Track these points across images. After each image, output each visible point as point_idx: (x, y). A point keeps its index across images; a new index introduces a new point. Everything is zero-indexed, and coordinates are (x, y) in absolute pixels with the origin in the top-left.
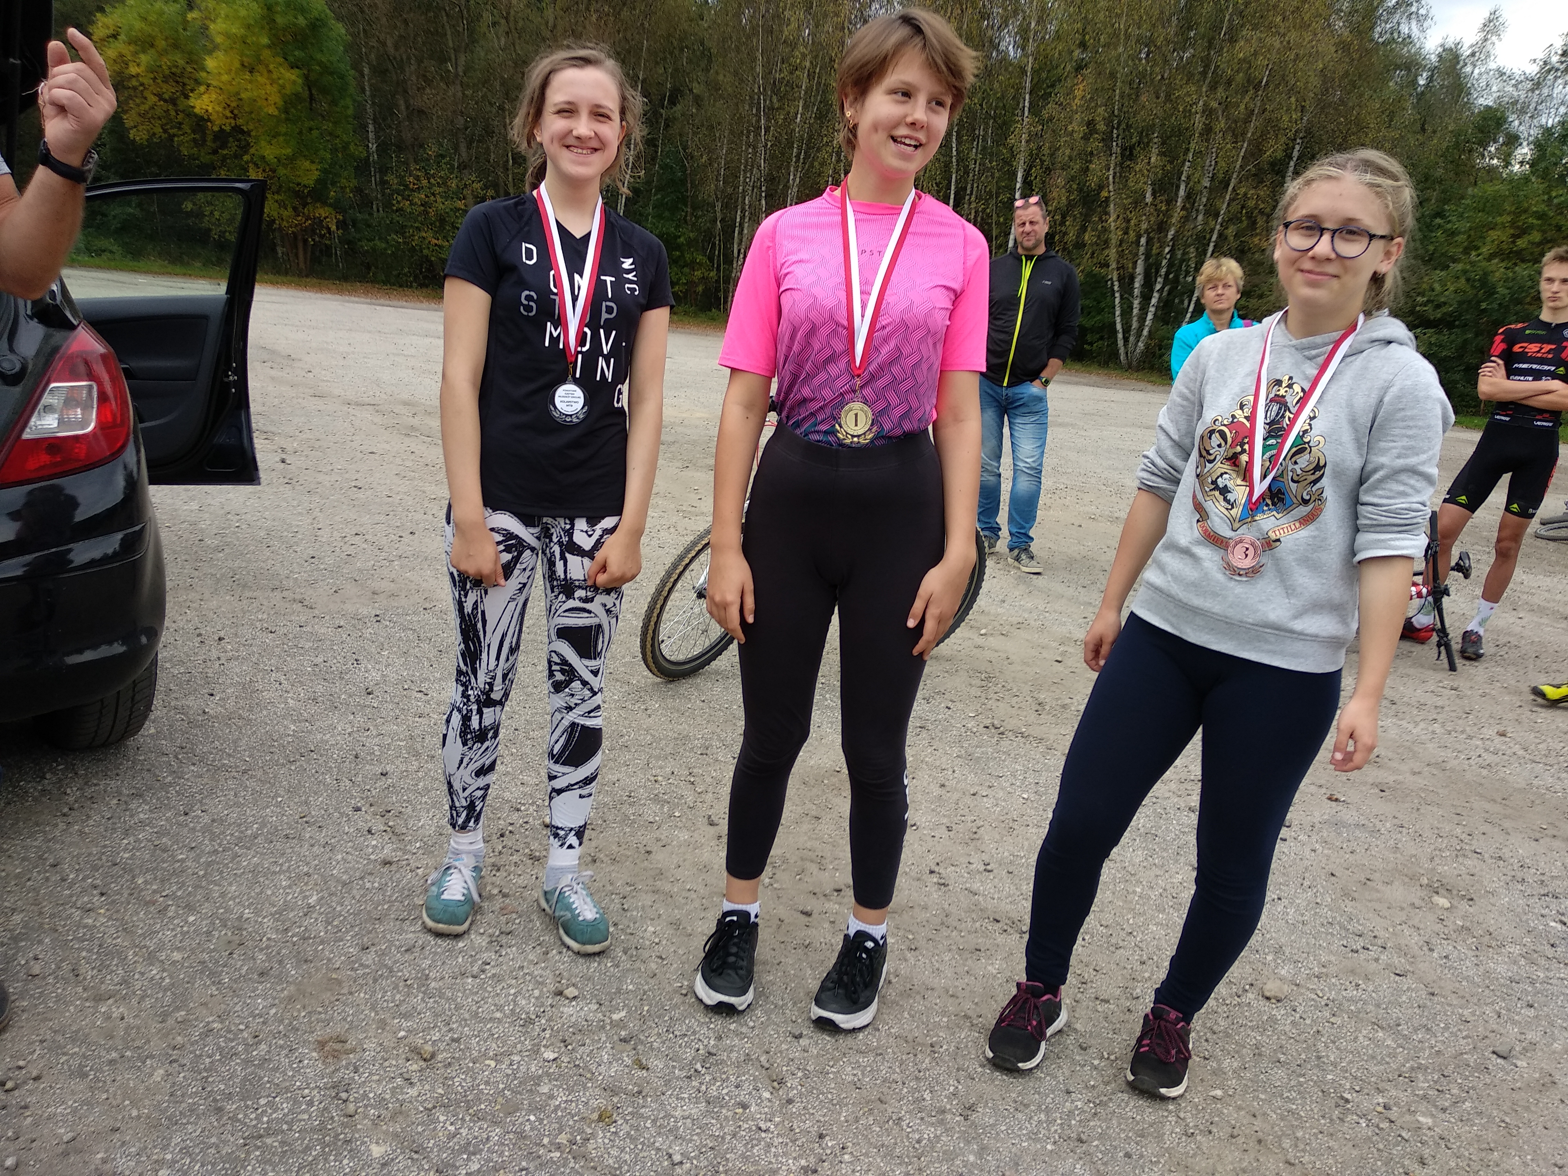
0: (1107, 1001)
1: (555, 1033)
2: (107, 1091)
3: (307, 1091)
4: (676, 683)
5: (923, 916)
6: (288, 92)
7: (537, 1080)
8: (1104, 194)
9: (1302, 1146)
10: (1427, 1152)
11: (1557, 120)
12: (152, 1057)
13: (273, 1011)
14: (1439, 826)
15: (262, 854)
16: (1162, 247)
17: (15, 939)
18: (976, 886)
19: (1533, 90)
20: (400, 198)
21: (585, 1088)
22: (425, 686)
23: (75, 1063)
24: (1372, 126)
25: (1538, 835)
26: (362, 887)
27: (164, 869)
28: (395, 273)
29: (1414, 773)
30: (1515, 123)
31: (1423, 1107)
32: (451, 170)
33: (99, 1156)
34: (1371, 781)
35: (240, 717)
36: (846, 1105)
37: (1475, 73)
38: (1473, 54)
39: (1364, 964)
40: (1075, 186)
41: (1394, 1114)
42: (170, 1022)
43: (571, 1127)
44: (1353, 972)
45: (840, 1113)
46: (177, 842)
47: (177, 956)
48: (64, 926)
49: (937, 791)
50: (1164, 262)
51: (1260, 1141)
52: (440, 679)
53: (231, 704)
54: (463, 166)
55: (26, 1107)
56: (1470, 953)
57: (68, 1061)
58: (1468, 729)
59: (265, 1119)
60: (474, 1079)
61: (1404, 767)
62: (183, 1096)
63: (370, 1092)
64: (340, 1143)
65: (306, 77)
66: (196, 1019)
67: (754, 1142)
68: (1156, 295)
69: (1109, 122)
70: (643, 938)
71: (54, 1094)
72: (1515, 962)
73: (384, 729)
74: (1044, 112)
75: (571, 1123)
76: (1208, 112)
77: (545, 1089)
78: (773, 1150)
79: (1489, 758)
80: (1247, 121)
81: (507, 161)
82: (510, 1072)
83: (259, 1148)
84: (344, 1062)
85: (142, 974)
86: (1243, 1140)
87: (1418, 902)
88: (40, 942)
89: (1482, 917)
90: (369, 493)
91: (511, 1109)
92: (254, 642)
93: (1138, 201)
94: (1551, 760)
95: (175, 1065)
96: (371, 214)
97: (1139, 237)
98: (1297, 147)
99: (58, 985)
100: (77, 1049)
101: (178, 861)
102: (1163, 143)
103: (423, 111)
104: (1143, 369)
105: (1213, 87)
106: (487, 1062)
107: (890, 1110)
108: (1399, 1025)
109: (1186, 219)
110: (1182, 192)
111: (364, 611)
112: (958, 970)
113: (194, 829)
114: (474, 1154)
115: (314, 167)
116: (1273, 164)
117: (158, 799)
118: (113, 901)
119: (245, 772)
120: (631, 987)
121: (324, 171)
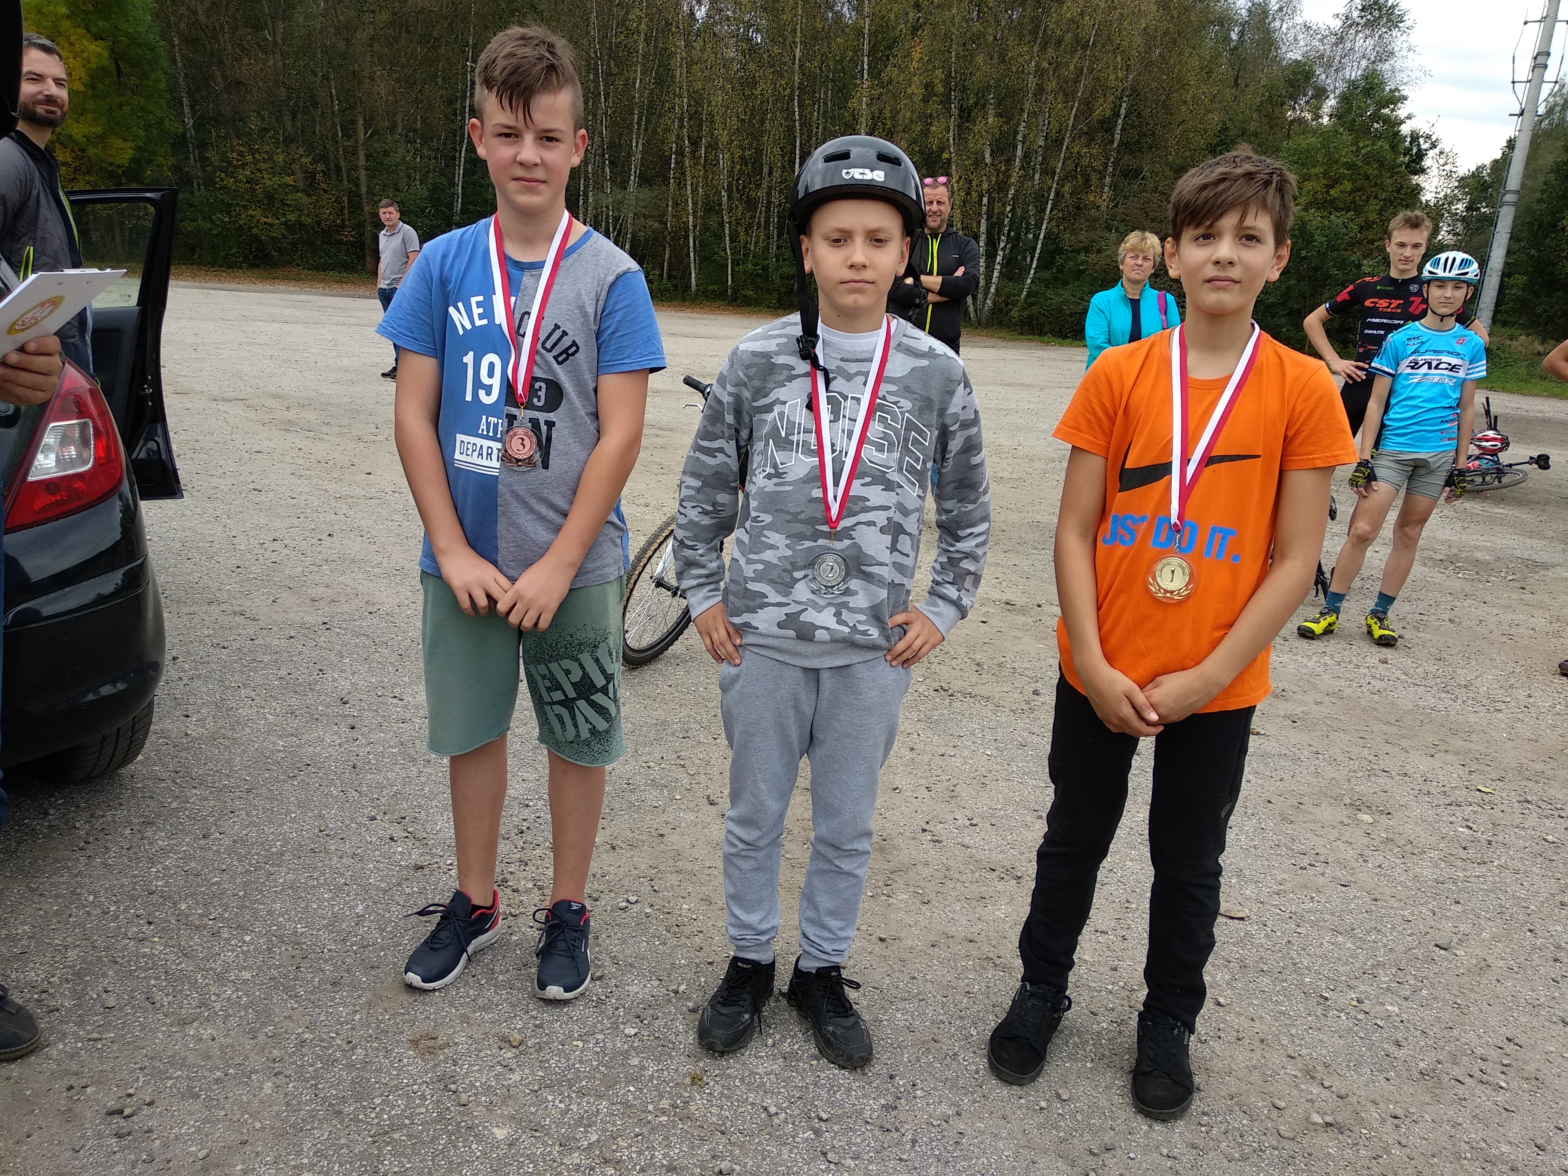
0: (1106, 933)
1: (628, 1011)
2: (223, 1108)
3: (416, 1087)
4: (639, 670)
5: (927, 872)
6: (94, 66)
7: (626, 1054)
8: (945, 156)
9: (1297, 1042)
10: (1400, 1036)
11: (1359, 73)
12: (256, 1072)
13: (358, 1017)
14: (1349, 750)
15: (294, 870)
16: (1004, 206)
17: (79, 975)
18: (967, 840)
19: (1336, 44)
20: (223, 175)
21: (671, 1057)
22: (397, 691)
23: (183, 1085)
24: (1192, 83)
25: (1432, 752)
26: (403, 892)
27: (204, 893)
28: (222, 254)
29: (1317, 703)
30: (1322, 76)
31: (1388, 997)
32: (277, 145)
33: (239, 1168)
34: (1282, 714)
35: (224, 737)
36: (906, 1047)
37: (1284, 28)
38: (1281, 9)
39: (1313, 879)
40: (917, 149)
41: (1366, 1006)
42: (261, 1037)
43: (670, 1093)
44: (1305, 886)
45: (902, 1055)
46: (205, 865)
47: (246, 975)
48: (123, 957)
49: (909, 755)
50: (1006, 221)
51: (1262, 1041)
52: (411, 683)
53: (210, 723)
54: (289, 140)
55: (150, 1131)
56: (1398, 861)
57: (174, 1084)
58: (1354, 659)
59: (385, 1116)
60: (568, 1060)
61: (1308, 699)
62: (299, 1104)
63: (476, 1081)
64: (463, 1130)
65: (112, 51)
66: (286, 1032)
67: (836, 1088)
68: (1000, 253)
69: (946, 83)
70: (680, 915)
71: (173, 1116)
72: (1437, 866)
73: (373, 737)
74: (883, 75)
75: (668, 1089)
76: (1040, 72)
77: (635, 1061)
78: (854, 1093)
79: (1377, 684)
80: (1077, 81)
81: (336, 134)
82: (599, 1050)
83: (388, 1143)
84: (442, 1057)
85: (218, 995)
86: (1248, 1041)
87: (1346, 821)
88: (105, 975)
89: (1401, 827)
90: (271, 495)
91: (611, 1083)
92: (210, 659)
93: (978, 162)
94: (1431, 682)
95: (280, 1077)
96: (192, 193)
97: (981, 197)
98: (1124, 105)
99: (138, 1014)
100: (179, 1073)
101: (214, 884)
102: (999, 104)
103: (242, 83)
104: (992, 325)
105: (1044, 47)
106: (575, 1043)
107: (945, 1048)
108: (1353, 929)
109: (1023, 179)
110: (1019, 153)
111: (310, 619)
112: (970, 917)
113: (218, 851)
114: (590, 1126)
115: (127, 145)
116: (1101, 122)
117: (171, 825)
118: (163, 929)
119: (248, 791)
120: (683, 961)
121: (138, 149)
